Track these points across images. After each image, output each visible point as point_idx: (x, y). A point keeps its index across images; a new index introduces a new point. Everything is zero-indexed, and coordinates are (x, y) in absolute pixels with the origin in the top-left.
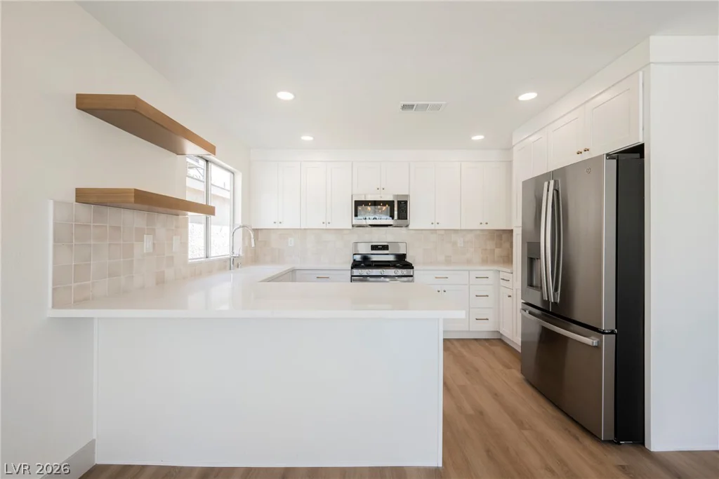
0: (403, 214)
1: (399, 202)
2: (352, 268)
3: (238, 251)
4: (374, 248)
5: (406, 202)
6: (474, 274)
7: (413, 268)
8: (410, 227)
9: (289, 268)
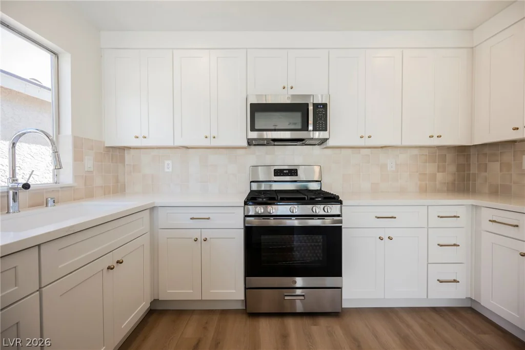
0: (321, 122)
1: (316, 106)
2: (246, 203)
3: (67, 177)
4: (278, 172)
5: (325, 106)
6: (435, 212)
7: (341, 202)
8: (330, 143)
9: (143, 204)
